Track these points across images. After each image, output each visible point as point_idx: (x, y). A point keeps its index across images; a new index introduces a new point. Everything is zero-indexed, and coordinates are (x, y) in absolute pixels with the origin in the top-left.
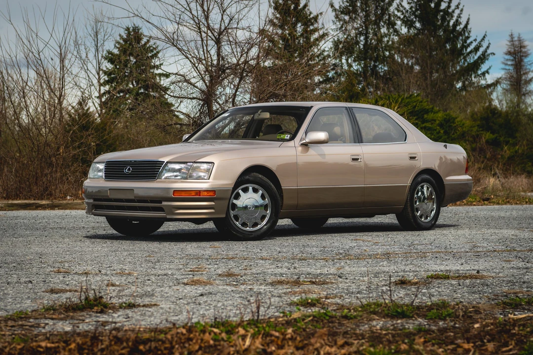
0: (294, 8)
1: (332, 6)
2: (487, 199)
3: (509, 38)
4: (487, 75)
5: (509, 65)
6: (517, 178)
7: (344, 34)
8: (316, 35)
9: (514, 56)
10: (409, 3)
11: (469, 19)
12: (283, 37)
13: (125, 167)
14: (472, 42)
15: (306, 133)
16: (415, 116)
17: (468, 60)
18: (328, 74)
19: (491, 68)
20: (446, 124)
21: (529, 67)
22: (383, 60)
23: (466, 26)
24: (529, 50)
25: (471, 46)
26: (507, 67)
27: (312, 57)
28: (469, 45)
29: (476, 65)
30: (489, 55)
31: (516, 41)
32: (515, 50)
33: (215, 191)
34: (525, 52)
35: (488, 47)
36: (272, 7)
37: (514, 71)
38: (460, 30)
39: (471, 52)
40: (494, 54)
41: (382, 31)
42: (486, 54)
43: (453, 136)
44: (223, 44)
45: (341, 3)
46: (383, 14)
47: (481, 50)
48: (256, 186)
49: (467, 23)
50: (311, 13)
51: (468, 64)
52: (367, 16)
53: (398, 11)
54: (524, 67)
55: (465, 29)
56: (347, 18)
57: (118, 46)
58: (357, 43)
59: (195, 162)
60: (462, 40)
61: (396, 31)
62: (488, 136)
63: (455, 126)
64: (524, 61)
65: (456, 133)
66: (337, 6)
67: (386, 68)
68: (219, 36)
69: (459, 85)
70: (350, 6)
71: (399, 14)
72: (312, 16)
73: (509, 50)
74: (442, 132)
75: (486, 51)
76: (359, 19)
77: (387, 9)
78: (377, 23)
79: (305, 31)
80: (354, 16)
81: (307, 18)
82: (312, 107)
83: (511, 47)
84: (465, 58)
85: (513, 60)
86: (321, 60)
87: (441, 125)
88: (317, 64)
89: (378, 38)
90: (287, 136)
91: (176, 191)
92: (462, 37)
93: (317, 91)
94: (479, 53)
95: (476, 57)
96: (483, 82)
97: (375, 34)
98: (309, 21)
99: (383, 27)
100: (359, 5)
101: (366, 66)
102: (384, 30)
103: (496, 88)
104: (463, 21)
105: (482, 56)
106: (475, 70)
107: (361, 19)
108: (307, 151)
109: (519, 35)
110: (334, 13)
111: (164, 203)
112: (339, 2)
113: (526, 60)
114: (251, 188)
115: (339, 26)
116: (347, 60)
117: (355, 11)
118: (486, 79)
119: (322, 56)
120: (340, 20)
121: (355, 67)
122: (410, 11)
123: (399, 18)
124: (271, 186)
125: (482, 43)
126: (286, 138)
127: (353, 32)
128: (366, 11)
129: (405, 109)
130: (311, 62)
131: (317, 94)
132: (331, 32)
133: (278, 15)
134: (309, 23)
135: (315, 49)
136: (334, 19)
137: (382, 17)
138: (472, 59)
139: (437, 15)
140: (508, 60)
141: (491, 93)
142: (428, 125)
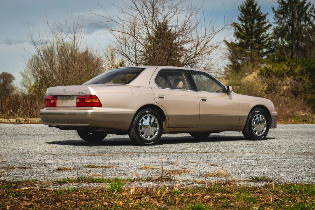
0: (252, 10)
1: (273, 9)
2: (306, 121)
7: (280, 25)
8: (265, 26)
12: (246, 27)
18: (272, 47)
22: (303, 40)
27: (263, 38)
36: (240, 10)
41: (302, 23)
45: (279, 8)
46: (302, 13)
50: (262, 14)
52: (293, 15)
53: (311, 12)
56: (282, 16)
57: (154, 32)
58: (288, 30)
61: (310, 23)
66: (276, 10)
67: (304, 44)
70: (283, 9)
72: (262, 15)
77: (305, 11)
78: (299, 19)
79: (258, 24)
80: (286, 15)
81: (259, 16)
88: (266, 42)
89: (299, 27)
93: (265, 57)
97: (297, 25)
98: (261, 18)
99: (303, 21)
101: (292, 43)
107: (290, 16)
110: (274, 14)
112: (278, 8)
115: (277, 21)
116: (282, 40)
117: (286, 12)
119: (268, 38)
120: (278, 17)
121: (286, 43)
123: (313, 16)
127: (285, 24)
128: (292, 12)
129: (305, 68)
130: (262, 41)
131: (264, 59)
132: (273, 24)
133: (243, 15)
134: (261, 19)
135: (264, 33)
136: (274, 17)
137: (302, 16)
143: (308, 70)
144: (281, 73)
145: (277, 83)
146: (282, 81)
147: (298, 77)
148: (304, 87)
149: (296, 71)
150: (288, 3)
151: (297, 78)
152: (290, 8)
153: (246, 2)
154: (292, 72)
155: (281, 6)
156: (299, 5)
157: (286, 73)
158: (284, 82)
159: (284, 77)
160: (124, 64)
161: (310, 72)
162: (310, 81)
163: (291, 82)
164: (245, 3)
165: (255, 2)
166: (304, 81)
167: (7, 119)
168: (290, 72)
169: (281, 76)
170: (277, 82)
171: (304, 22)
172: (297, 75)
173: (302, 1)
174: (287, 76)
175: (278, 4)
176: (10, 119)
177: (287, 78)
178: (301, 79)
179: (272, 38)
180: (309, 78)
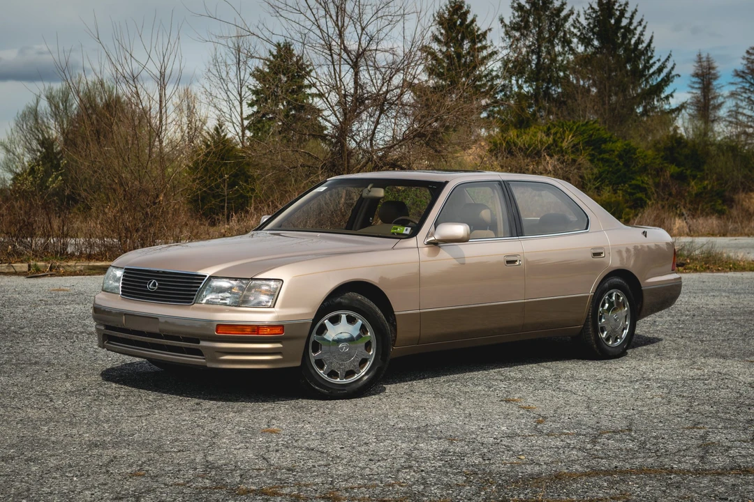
0: (461, 23)
1: (502, 21)
3: (696, 59)
4: (670, 99)
5: (696, 88)
6: (707, 220)
7: (515, 52)
8: (485, 53)
9: (702, 78)
10: (586, 19)
11: (652, 37)
12: (448, 56)
13: (149, 279)
14: (655, 63)
15: (436, 224)
17: (651, 83)
18: (497, 96)
20: (626, 155)
21: (717, 91)
22: (557, 81)
23: (649, 45)
24: (719, 72)
25: (654, 67)
26: (694, 91)
27: (479, 78)
28: (651, 66)
29: (659, 88)
30: (673, 77)
31: (704, 61)
32: (703, 72)
33: (282, 326)
34: (714, 74)
35: (673, 68)
37: (701, 95)
38: (643, 49)
39: (654, 73)
40: (679, 76)
41: (556, 49)
42: (671, 76)
43: (634, 169)
44: (361, 68)
45: (512, 18)
46: (558, 30)
47: (665, 71)
48: (353, 314)
49: (651, 41)
50: (479, 29)
51: (651, 86)
52: (540, 33)
53: (575, 27)
54: (713, 91)
55: (648, 48)
56: (517, 34)
57: (268, 63)
58: (529, 62)
59: (252, 279)
60: (644, 60)
61: (571, 49)
62: (673, 169)
63: (636, 158)
64: (712, 84)
65: (637, 165)
66: (507, 22)
67: (560, 90)
68: (357, 59)
69: (640, 110)
70: (521, 21)
71: (575, 31)
72: (479, 33)
73: (697, 71)
74: (621, 164)
75: (670, 73)
76: (531, 35)
77: (563, 25)
78: (551, 41)
79: (472, 48)
80: (525, 32)
81: (474, 34)
82: (447, 182)
83: (699, 68)
84: (647, 82)
85: (700, 83)
86: (489, 81)
87: (620, 157)
88: (485, 85)
89: (551, 57)
90: (406, 230)
91: (221, 326)
92: (644, 56)
93: (484, 115)
94: (663, 75)
95: (659, 79)
96: (667, 107)
97: (548, 53)
98: (477, 38)
99: (558, 44)
100: (531, 20)
101: (537, 86)
102: (558, 48)
103: (681, 112)
104: (646, 39)
105: (665, 78)
106: (658, 93)
107: (534, 34)
108: (437, 253)
109: (708, 55)
110: (504, 30)
111: (203, 343)
113: (715, 83)
114: (344, 317)
115: (510, 44)
116: (517, 81)
117: (527, 27)
118: (670, 103)
119: (490, 77)
120: (510, 37)
121: (526, 89)
122: (587, 27)
123: (576, 35)
124: (376, 313)
125: (666, 63)
126: (404, 232)
127: (524, 50)
128: (539, 27)
129: (580, 138)
130: (478, 83)
131: (483, 118)
132: (500, 50)
133: (443, 31)
134: (477, 40)
135: (483, 68)
136: (503, 35)
137: (557, 34)
138: (655, 81)
139: (617, 33)
140: (694, 83)
141: (675, 119)
142: (606, 156)
143: (586, 142)
144: (534, 149)
145: (527, 167)
146: (538, 164)
147: (570, 157)
148: (582, 177)
149: (565, 145)
150: (530, 10)
151: (568, 159)
152: (534, 19)
153: (449, 6)
154: (557, 146)
155: (516, 14)
156: (552, 13)
157: (545, 149)
158: (541, 167)
159: (541, 156)
160: (223, 128)
161: (591, 148)
162: (592, 166)
163: (554, 166)
164: (447, 8)
165: (466, 7)
166: (579, 164)
167: (7, 264)
168: (552, 147)
169: (536, 154)
170: (527, 165)
171: (560, 47)
172: (566, 153)
173: (558, 6)
174: (548, 155)
175: (511, 10)
176: (14, 265)
177: (548, 158)
178: (574, 161)
179: (497, 77)
180: (589, 158)
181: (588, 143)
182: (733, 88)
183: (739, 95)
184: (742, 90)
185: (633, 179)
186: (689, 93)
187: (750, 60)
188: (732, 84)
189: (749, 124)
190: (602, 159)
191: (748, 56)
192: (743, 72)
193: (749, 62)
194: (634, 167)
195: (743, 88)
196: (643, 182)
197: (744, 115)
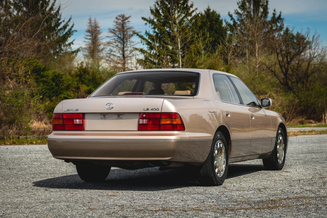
3: (88, 21)
4: (72, 45)
5: (88, 39)
9: (92, 33)
11: (60, 7)
14: (61, 23)
16: (35, 73)
17: (59, 35)
19: (75, 40)
20: (56, 79)
21: (101, 41)
23: (58, 11)
24: (101, 29)
25: (61, 25)
26: (87, 41)
28: (59, 25)
29: (65, 38)
30: (73, 32)
31: (93, 23)
32: (92, 29)
34: (99, 31)
35: (72, 26)
37: (91, 43)
38: (54, 14)
39: (61, 29)
40: (77, 31)
42: (71, 31)
47: (68, 28)
49: (59, 9)
51: (59, 37)
54: (98, 41)
55: (57, 13)
60: (55, 21)
61: (10, 13)
62: (84, 87)
63: (63, 81)
64: (98, 37)
65: (64, 85)
73: (89, 29)
74: (54, 84)
75: (71, 29)
83: (90, 27)
84: (57, 33)
85: (90, 36)
87: (53, 80)
92: (55, 18)
94: (67, 30)
95: (64, 33)
96: (69, 50)
99: (2, 9)
103: (77, 54)
104: (56, 7)
105: (68, 32)
106: (64, 41)
109: (95, 19)
113: (99, 36)
118: (71, 48)
123: (12, 3)
125: (69, 23)
129: (29, 68)
138: (61, 34)
139: (38, 4)
140: (87, 36)
141: (75, 58)
142: (45, 79)
146: (3, 84)
151: (23, 81)
157: (8, 75)
158: (5, 86)
159: (5, 79)
161: (36, 74)
163: (14, 85)
166: (29, 84)
177: (10, 80)
178: (26, 82)
180: (35, 80)
181: (34, 71)
182: (108, 40)
183: (112, 44)
184: (114, 41)
185: (62, 94)
186: (84, 42)
187: (118, 23)
188: (108, 37)
189: (118, 61)
190: (42, 81)
191: (116, 20)
192: (114, 30)
193: (117, 24)
194: (61, 86)
195: (115, 39)
196: (68, 95)
197: (114, 55)
